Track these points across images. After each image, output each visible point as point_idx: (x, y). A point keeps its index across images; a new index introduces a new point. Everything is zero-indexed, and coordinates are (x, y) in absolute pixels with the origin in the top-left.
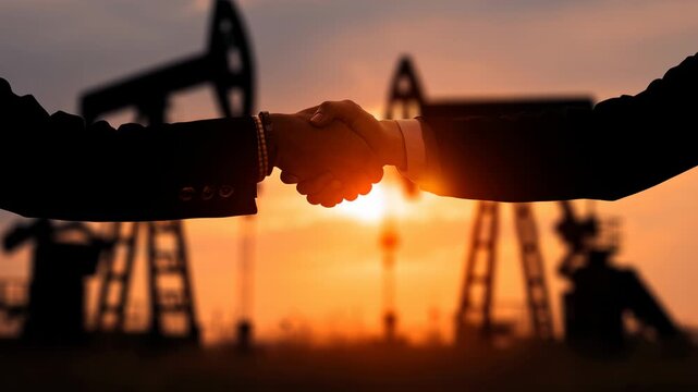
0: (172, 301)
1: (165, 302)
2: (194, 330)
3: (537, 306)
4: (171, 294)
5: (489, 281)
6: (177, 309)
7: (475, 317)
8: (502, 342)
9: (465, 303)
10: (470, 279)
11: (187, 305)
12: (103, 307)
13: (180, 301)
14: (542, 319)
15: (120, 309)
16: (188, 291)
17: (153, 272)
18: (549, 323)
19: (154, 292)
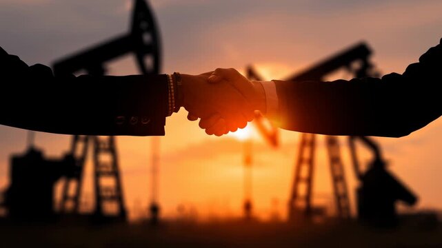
0: (109, 194)
1: (104, 194)
2: (123, 212)
3: (340, 197)
4: (107, 189)
5: (309, 181)
6: (112, 198)
7: (301, 204)
8: (318, 220)
9: (294, 195)
10: (297, 179)
11: (118, 196)
12: (65, 197)
13: (114, 194)
14: (343, 204)
15: (76, 198)
16: (119, 187)
17: (98, 175)
18: (348, 208)
19: (97, 188)
